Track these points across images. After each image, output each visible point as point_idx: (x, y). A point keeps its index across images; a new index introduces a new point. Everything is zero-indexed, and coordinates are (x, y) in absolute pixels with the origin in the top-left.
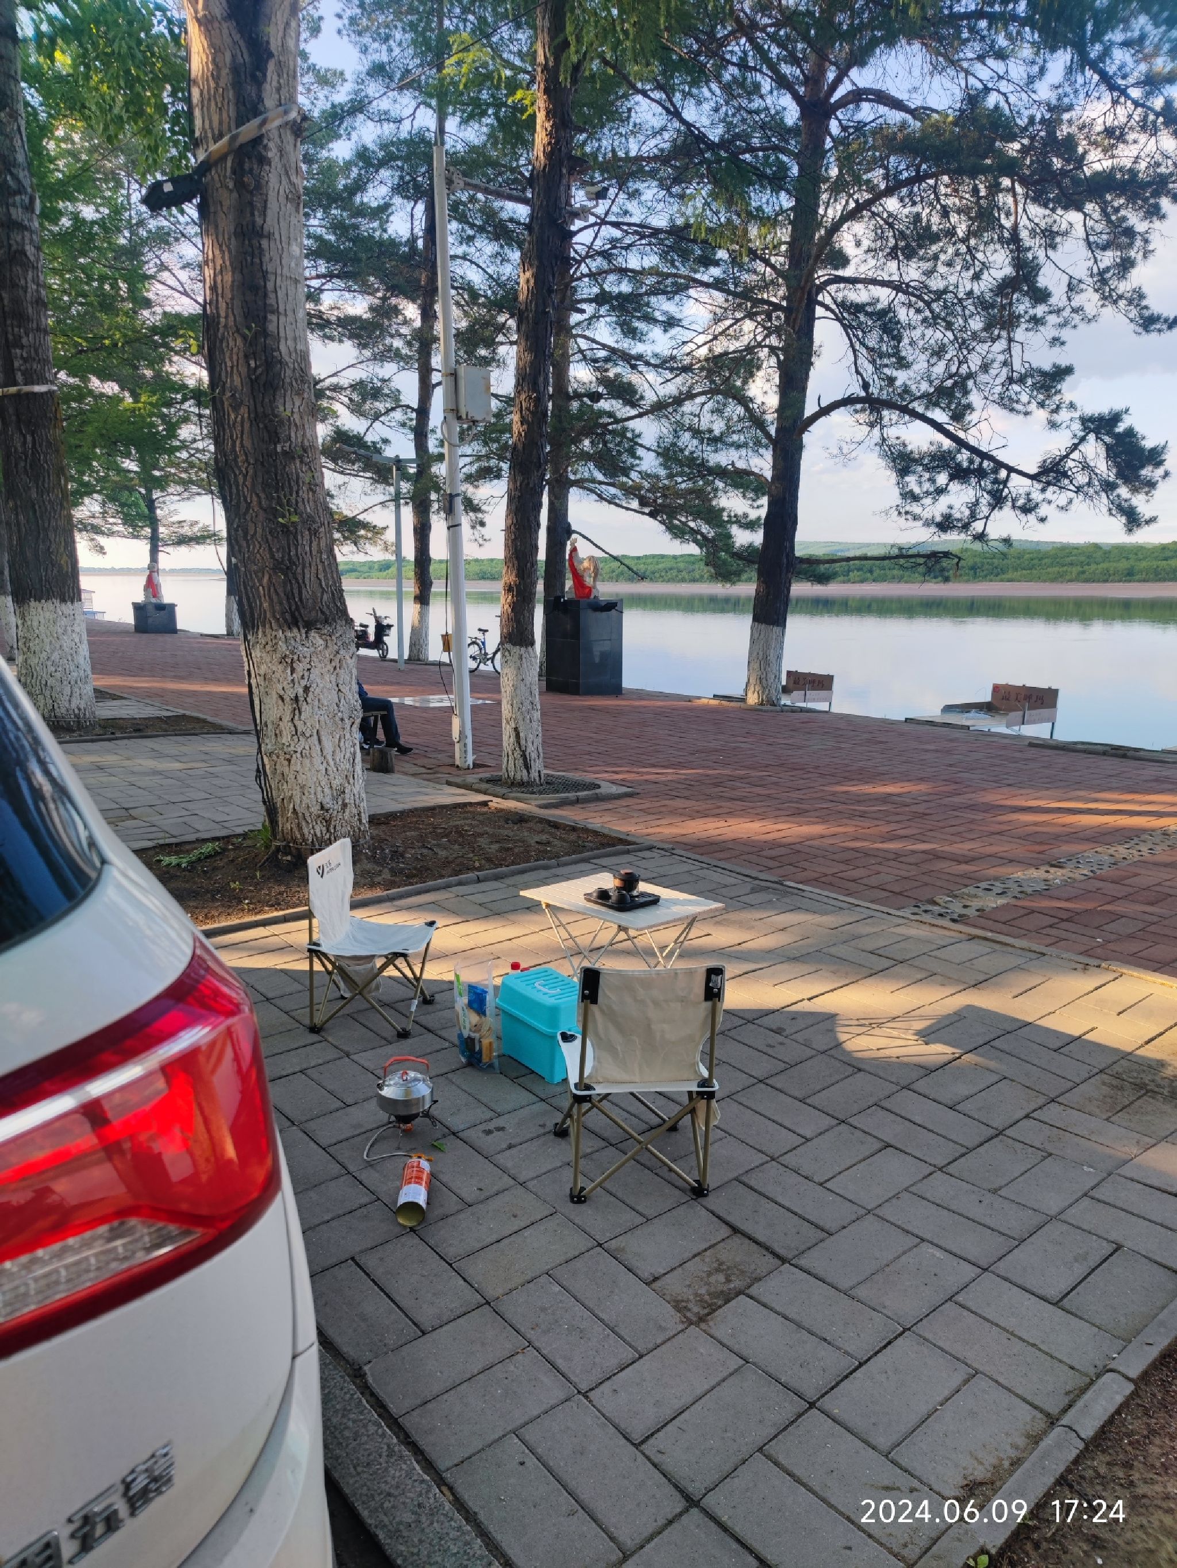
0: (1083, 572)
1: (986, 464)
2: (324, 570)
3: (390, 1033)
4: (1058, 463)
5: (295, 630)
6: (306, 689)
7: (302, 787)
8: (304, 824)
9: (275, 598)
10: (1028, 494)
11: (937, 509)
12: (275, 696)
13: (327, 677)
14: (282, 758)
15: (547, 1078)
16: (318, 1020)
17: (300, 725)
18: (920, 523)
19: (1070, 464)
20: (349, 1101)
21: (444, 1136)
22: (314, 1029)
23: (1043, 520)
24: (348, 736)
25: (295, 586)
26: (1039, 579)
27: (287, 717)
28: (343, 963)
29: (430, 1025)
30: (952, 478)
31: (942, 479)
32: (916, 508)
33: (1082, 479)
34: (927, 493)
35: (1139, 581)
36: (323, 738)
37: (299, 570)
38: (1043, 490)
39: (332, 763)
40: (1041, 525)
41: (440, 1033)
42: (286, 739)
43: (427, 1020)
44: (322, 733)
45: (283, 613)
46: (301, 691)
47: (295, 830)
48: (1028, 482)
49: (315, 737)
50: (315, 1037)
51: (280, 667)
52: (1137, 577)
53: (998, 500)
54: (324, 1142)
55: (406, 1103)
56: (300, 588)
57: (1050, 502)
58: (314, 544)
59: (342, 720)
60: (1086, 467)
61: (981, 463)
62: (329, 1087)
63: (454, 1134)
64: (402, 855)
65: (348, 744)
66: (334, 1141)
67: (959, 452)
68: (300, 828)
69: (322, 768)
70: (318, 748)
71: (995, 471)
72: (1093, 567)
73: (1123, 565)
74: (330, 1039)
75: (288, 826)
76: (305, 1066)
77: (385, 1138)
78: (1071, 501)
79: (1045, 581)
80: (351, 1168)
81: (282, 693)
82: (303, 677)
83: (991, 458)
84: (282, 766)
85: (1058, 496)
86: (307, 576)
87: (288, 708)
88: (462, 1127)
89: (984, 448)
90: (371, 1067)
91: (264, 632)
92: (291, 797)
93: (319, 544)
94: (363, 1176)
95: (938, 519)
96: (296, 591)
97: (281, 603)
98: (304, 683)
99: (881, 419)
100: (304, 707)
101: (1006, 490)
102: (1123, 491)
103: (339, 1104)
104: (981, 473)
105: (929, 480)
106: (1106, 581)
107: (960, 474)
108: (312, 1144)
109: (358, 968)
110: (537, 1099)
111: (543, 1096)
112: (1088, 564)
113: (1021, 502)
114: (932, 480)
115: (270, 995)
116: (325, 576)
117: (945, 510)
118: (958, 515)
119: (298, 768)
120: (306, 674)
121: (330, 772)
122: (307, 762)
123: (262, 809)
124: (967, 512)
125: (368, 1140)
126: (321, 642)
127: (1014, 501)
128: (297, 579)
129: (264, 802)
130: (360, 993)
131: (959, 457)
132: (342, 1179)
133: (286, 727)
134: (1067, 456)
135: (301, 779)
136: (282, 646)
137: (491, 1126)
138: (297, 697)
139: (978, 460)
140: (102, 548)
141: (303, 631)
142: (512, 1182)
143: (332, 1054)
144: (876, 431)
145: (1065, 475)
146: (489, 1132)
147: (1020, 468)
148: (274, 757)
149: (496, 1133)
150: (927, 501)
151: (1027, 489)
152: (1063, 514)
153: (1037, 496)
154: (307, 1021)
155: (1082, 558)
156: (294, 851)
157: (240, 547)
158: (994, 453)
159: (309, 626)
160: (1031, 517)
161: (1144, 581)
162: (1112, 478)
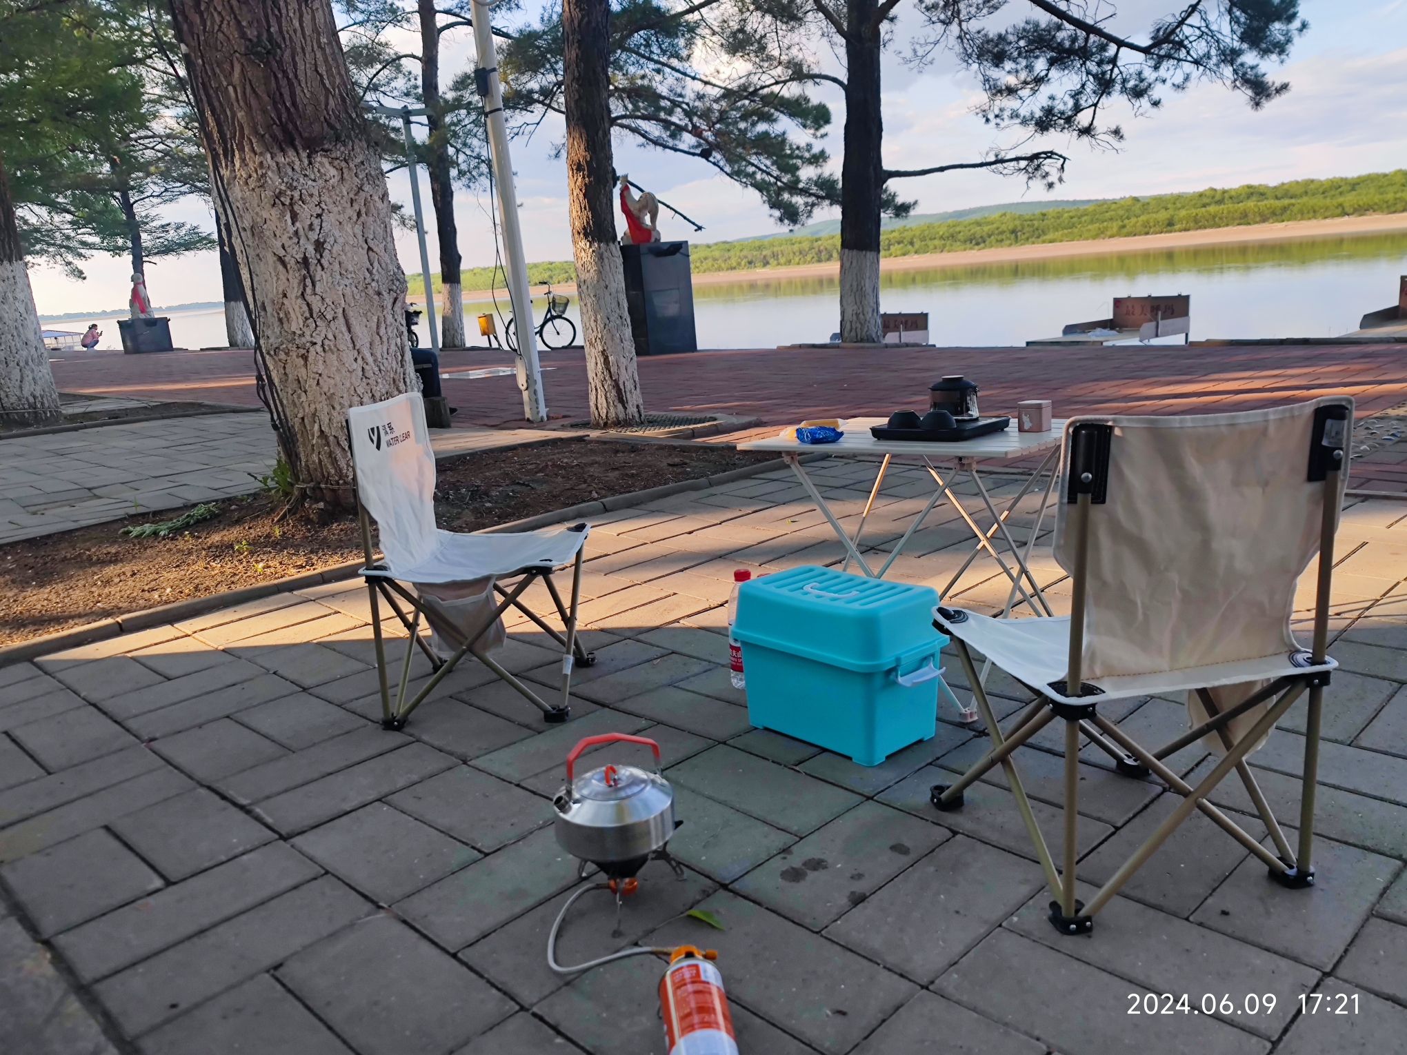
0: (1124, 226)
1: (1093, 38)
2: (326, 61)
3: (534, 716)
4: (1173, 31)
5: (291, 153)
6: (319, 246)
7: (330, 398)
8: (338, 452)
9: (253, 102)
10: (1140, 73)
11: (1034, 104)
12: (271, 259)
13: (348, 228)
14: (294, 354)
15: (858, 756)
16: (399, 708)
17: (317, 305)
18: (1018, 121)
19: (1187, 30)
20: (486, 843)
21: (707, 894)
22: (392, 724)
23: (1156, 104)
24: (390, 319)
25: (284, 83)
26: (1080, 237)
27: (294, 292)
28: (432, 597)
29: (600, 695)
30: (1052, 62)
31: (1040, 65)
32: (1010, 103)
33: (1199, 48)
34: (1025, 83)
35: (1180, 231)
36: (353, 321)
37: (287, 53)
38: (1156, 68)
39: (370, 360)
40: (1155, 110)
41: (622, 706)
42: (295, 325)
43: (596, 689)
44: (350, 314)
45: (268, 127)
46: (311, 249)
47: (326, 461)
48: (1141, 56)
49: (341, 320)
50: (395, 738)
51: (274, 212)
52: (1177, 227)
53: (1105, 85)
54: (452, 940)
55: (625, 833)
56: (290, 84)
57: (1164, 81)
58: (307, 18)
59: (379, 294)
60: (1207, 33)
61: (1087, 40)
62: (443, 822)
63: (725, 887)
64: (487, 494)
65: (392, 332)
66: (473, 934)
67: (1059, 28)
68: (334, 461)
69: (357, 367)
70: (347, 336)
71: (1103, 48)
72: (1133, 220)
73: (1163, 215)
74: (425, 737)
75: (315, 458)
76: (385, 789)
77: (582, 914)
78: (1187, 78)
79: (1087, 239)
80: (527, 995)
81: (281, 253)
82: (311, 227)
83: (1099, 32)
84: (296, 368)
85: (1172, 72)
86: (301, 66)
87: (295, 277)
88: (736, 870)
89: (1090, 21)
90: (516, 777)
91: (243, 160)
92: (314, 415)
93: (314, 19)
94: (556, 1011)
95: (1038, 114)
96: (286, 92)
97: (264, 111)
98: (313, 236)
99: (959, 12)
100: (319, 274)
101: (1116, 71)
102: (1250, 58)
103: (467, 854)
104: (1084, 54)
105: (1026, 67)
106: (1147, 233)
107: (1062, 56)
108: (425, 947)
109: (459, 602)
110: (858, 798)
111: (868, 791)
112: (1128, 218)
113: (1131, 84)
114: (1029, 68)
115: (307, 682)
116: (329, 70)
117: (1045, 103)
118: (1061, 107)
119: (321, 368)
120: (317, 222)
121: (369, 374)
122: (332, 358)
123: (273, 436)
124: (1071, 103)
125: (546, 923)
126: (333, 172)
127: (1124, 81)
128: (285, 72)
129: (275, 427)
130: (470, 650)
131: (1061, 35)
132: (511, 1025)
133: (295, 307)
134: (1182, 22)
135: (326, 384)
136: (274, 180)
137: (796, 860)
138: (305, 259)
139: (1081, 34)
140: (81, 272)
141: (304, 155)
142: (904, 985)
143: (434, 762)
144: (954, 28)
145: (1181, 44)
146: (794, 875)
147: (1129, 40)
148: (282, 356)
149: (812, 875)
150: (1025, 93)
151: (1137, 67)
152: (1180, 94)
153: (1149, 74)
154: (379, 714)
155: (1121, 212)
156: (328, 495)
157: (191, 25)
158: (1100, 25)
159: (313, 146)
160: (1144, 101)
161: (1186, 230)
162: (1236, 45)
